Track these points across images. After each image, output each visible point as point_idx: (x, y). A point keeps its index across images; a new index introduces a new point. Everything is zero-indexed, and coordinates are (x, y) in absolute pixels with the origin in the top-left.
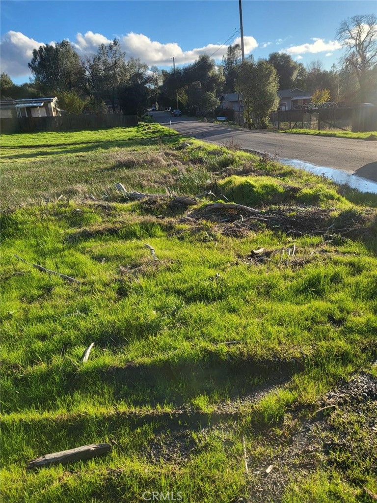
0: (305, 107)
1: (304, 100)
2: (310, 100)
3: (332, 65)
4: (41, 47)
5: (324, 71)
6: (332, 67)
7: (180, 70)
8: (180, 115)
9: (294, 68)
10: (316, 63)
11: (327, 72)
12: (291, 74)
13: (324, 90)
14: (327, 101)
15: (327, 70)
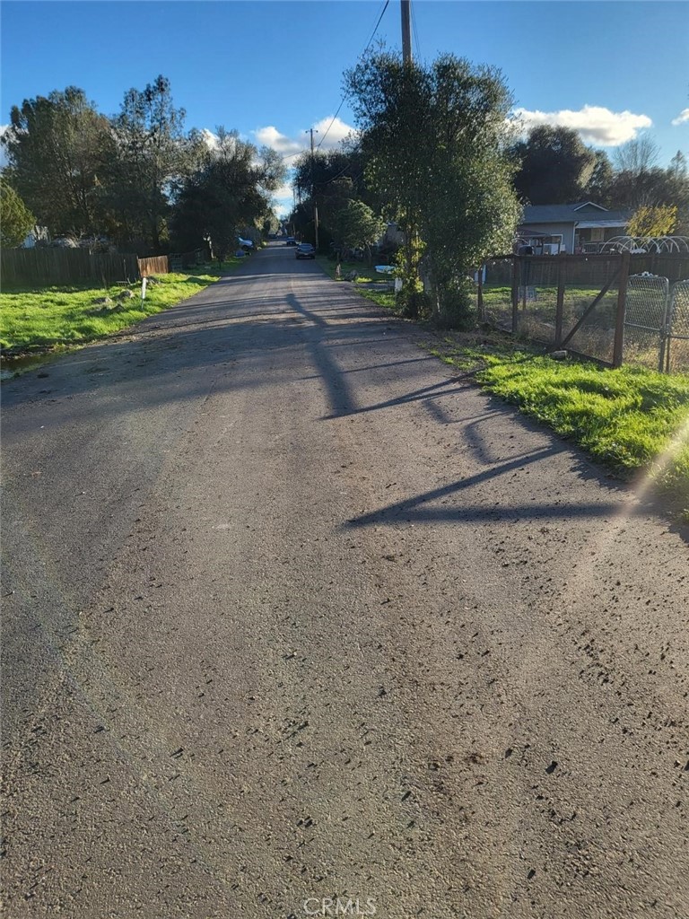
0: (611, 246)
1: (608, 230)
2: (622, 231)
3: (675, 155)
4: (25, 101)
5: (654, 169)
6: (673, 159)
7: (324, 158)
8: (312, 257)
9: (586, 158)
10: (639, 145)
11: (662, 170)
12: (577, 172)
13: (660, 206)
14: (668, 234)
15: (660, 167)
